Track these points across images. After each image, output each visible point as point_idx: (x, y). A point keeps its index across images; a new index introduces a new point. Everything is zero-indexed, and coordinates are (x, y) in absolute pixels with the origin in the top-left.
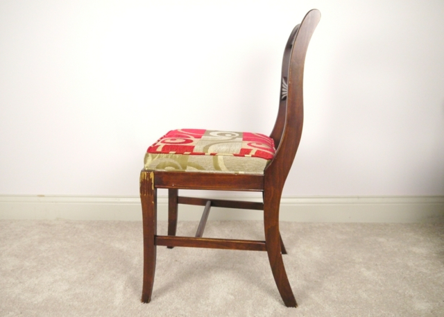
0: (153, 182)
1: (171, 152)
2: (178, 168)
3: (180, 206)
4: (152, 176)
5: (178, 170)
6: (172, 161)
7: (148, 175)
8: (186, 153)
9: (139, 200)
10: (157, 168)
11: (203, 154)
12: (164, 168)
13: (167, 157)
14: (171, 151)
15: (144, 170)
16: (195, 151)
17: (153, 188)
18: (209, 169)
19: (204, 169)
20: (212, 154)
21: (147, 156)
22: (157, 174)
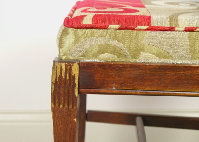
0: (77, 82)
1: (111, 26)
2: (125, 56)
3: (90, 126)
4: (75, 70)
5: (122, 60)
6: (113, 42)
7: (69, 69)
8: (139, 27)
9: (50, 117)
10: (84, 56)
11: (172, 29)
12: (96, 56)
13: (103, 36)
14: (110, 23)
15: (59, 61)
16: (154, 24)
17: (77, 94)
18: (180, 58)
19: (172, 58)
20: (187, 30)
21: (64, 34)
22: (85, 67)
